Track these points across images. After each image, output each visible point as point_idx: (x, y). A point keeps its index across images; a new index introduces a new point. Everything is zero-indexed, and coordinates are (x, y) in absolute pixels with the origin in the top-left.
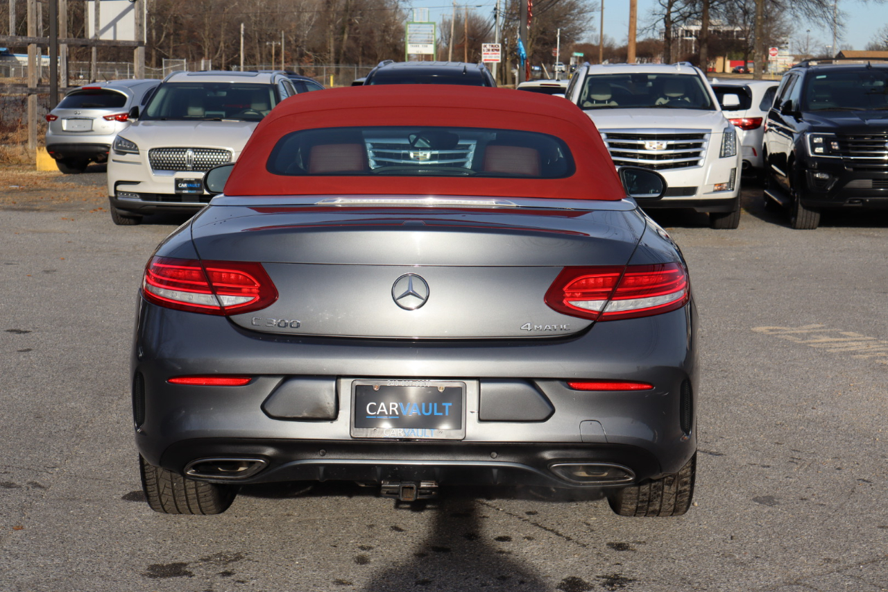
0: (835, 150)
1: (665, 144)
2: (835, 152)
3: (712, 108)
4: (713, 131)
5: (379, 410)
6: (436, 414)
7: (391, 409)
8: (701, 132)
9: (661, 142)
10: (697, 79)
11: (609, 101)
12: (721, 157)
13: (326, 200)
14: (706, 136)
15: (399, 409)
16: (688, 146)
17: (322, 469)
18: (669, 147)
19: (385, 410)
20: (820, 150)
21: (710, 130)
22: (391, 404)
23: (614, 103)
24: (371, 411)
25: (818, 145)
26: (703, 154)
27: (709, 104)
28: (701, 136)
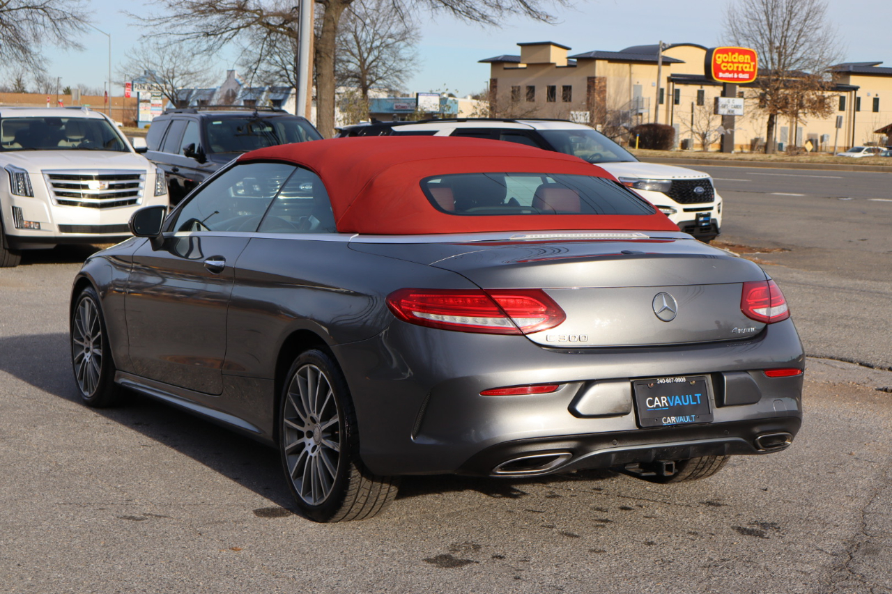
0: (256, 191)
1: (107, 183)
2: (256, 193)
3: (126, 150)
4: (148, 172)
5: (656, 404)
6: (692, 403)
7: (663, 402)
8: (137, 173)
9: (103, 182)
10: (106, 123)
11: (12, 143)
12: (155, 195)
13: (514, 235)
14: (142, 177)
15: (667, 401)
16: (123, 186)
17: (613, 456)
18: (111, 187)
19: (659, 403)
20: (241, 192)
21: (145, 171)
22: (662, 398)
23: (17, 146)
24: (650, 405)
25: (240, 188)
26: (140, 193)
27: (123, 147)
28: (137, 177)
